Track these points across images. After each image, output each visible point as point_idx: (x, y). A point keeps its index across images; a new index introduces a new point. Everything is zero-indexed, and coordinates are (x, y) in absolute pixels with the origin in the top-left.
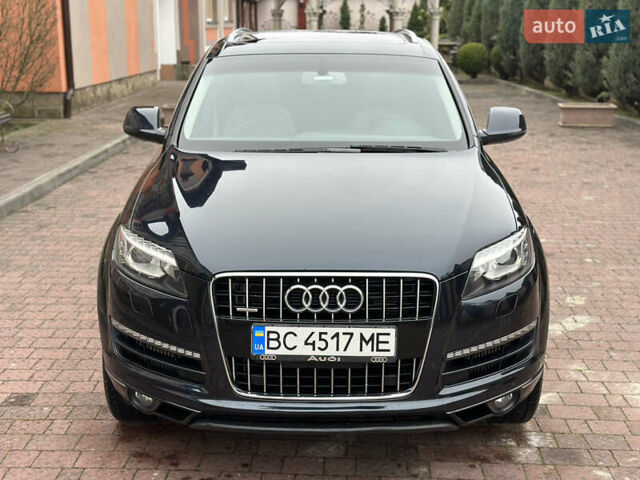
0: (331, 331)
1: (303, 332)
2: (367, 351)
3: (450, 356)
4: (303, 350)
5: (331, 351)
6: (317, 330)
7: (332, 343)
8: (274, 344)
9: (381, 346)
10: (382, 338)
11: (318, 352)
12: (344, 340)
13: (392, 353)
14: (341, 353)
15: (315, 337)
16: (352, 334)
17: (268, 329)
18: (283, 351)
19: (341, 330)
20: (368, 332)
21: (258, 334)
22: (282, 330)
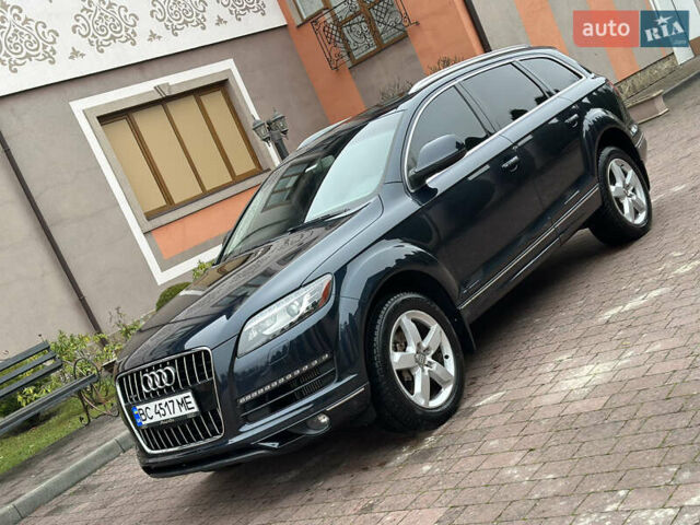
0: (163, 401)
1: (151, 405)
2: (185, 412)
3: (242, 401)
4: (157, 418)
5: (168, 416)
6: (157, 402)
7: (166, 409)
8: (143, 417)
9: (190, 406)
10: (188, 400)
11: (163, 418)
12: (170, 405)
13: (196, 409)
14: (174, 416)
15: (158, 408)
16: (172, 401)
17: (138, 407)
18: (148, 421)
19: (167, 400)
20: (179, 397)
21: (136, 412)
22: (143, 407)
